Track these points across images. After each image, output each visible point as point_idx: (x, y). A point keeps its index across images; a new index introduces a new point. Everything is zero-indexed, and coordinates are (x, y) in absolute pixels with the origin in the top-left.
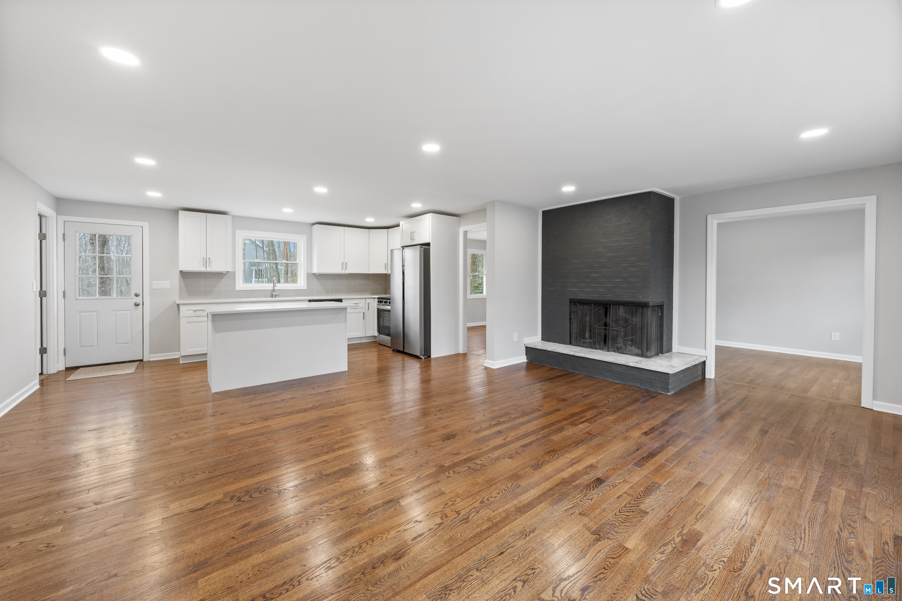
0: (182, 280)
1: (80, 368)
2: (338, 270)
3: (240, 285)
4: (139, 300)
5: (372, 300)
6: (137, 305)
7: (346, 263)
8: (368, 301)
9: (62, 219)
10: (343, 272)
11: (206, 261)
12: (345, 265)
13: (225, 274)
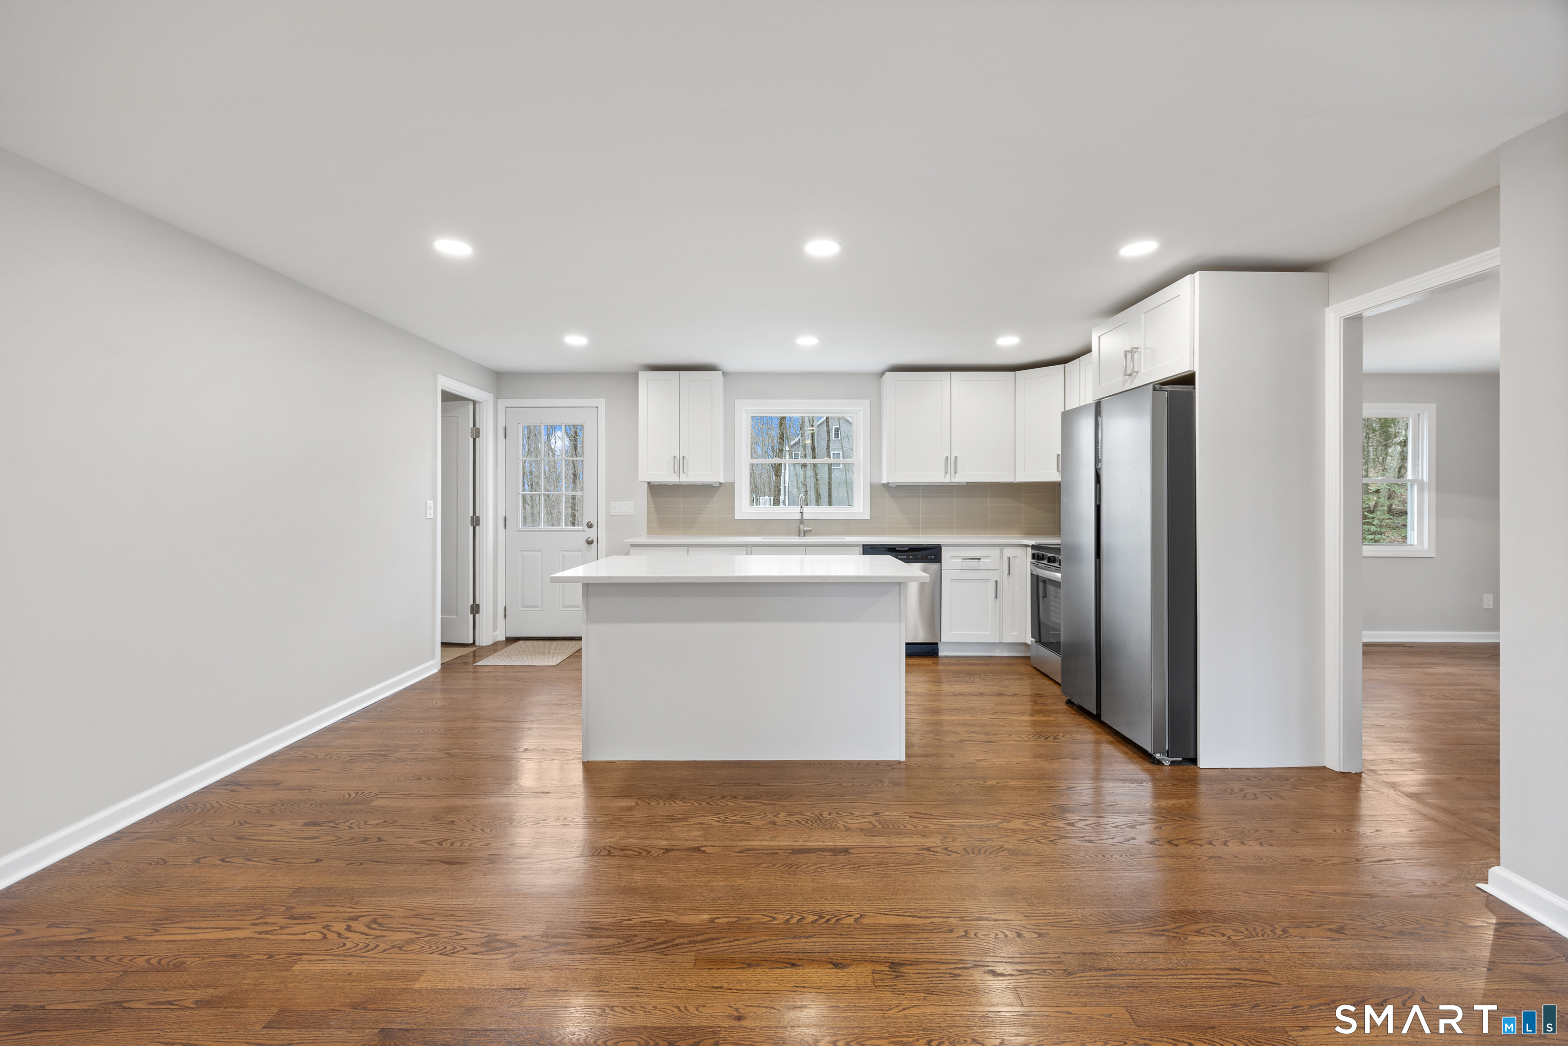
0: (651, 498)
1: (520, 642)
2: (937, 476)
3: (744, 509)
4: (591, 534)
5: (1019, 552)
6: (590, 543)
7: (956, 458)
8: (1008, 552)
9: (503, 403)
10: (947, 479)
11: (680, 463)
12: (951, 463)
13: (718, 488)
